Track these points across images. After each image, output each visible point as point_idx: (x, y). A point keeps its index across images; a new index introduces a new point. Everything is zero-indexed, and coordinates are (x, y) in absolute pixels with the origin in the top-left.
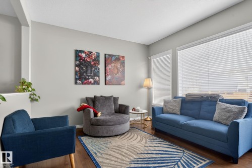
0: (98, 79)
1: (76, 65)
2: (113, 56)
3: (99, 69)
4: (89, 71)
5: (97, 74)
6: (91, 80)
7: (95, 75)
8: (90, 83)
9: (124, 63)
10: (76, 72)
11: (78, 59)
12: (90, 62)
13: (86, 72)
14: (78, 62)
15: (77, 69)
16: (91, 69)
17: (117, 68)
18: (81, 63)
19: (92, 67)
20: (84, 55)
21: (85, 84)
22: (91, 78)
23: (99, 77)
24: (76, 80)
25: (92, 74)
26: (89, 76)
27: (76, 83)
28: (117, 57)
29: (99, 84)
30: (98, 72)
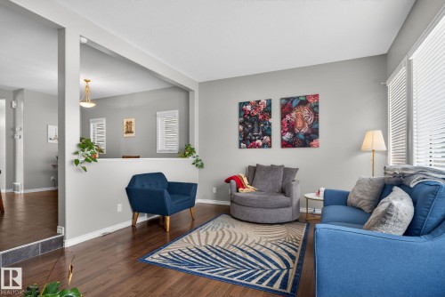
0: (268, 139)
1: (240, 124)
2: (294, 98)
3: (270, 124)
4: (256, 129)
5: (267, 132)
6: (259, 142)
7: (264, 134)
8: (258, 146)
9: (317, 106)
10: (240, 132)
11: (242, 114)
12: (257, 116)
13: (252, 131)
14: (242, 119)
15: (241, 128)
16: (259, 125)
17: (303, 119)
18: (246, 120)
19: (259, 122)
20: (249, 108)
21: (251, 147)
22: (259, 139)
23: (270, 136)
24: (240, 142)
25: (261, 133)
26: (255, 136)
27: (240, 147)
28: (302, 99)
29: (270, 147)
30: (270, 129)
